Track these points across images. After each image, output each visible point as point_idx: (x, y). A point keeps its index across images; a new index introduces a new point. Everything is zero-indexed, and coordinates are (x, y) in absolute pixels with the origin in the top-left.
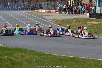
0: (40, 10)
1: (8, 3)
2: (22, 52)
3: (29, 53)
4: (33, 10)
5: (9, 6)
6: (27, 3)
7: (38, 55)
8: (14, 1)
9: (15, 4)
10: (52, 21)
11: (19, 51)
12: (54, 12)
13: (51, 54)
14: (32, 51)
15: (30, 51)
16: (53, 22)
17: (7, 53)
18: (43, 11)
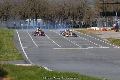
0: (93, 28)
1: (56, 20)
3: (81, 78)
4: (85, 28)
8: (62, 18)
9: (64, 21)
10: (107, 40)
12: (109, 30)
14: (85, 76)
15: (82, 76)
16: (109, 41)
18: (97, 29)
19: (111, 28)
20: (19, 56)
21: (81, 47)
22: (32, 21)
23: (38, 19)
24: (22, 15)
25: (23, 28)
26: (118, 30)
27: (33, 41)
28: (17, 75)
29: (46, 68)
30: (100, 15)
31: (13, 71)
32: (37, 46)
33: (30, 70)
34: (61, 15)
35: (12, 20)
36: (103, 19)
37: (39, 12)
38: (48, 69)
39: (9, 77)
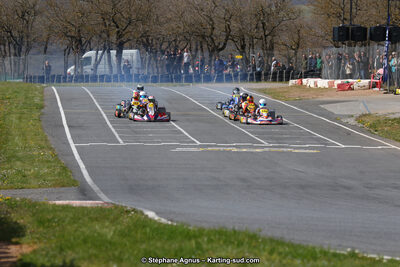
0: (309, 82)
1: (185, 54)
2: (240, 244)
3: (267, 247)
4: (281, 80)
5: (187, 64)
6: (256, 55)
7: (303, 257)
8: (205, 46)
9: (211, 56)
10: (355, 123)
11: (228, 242)
12: (363, 88)
13: (353, 255)
14: (280, 242)
15: (272, 240)
16: (360, 125)
17: (181, 250)
18: (322, 83)
19: (367, 81)
20: (59, 174)
21: (267, 144)
22: (105, 56)
23: (124, 51)
24: (72, 37)
25: (76, 81)
26: (392, 88)
27: (108, 123)
28: (54, 235)
29: (151, 214)
30: (330, 38)
31: (41, 222)
32: (120, 140)
33: (96, 219)
34: (203, 37)
35: (39, 53)
36: (340, 50)
37: (130, 28)
38: (157, 218)
39: (28, 243)
